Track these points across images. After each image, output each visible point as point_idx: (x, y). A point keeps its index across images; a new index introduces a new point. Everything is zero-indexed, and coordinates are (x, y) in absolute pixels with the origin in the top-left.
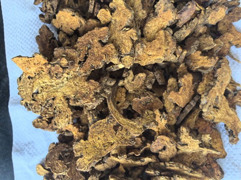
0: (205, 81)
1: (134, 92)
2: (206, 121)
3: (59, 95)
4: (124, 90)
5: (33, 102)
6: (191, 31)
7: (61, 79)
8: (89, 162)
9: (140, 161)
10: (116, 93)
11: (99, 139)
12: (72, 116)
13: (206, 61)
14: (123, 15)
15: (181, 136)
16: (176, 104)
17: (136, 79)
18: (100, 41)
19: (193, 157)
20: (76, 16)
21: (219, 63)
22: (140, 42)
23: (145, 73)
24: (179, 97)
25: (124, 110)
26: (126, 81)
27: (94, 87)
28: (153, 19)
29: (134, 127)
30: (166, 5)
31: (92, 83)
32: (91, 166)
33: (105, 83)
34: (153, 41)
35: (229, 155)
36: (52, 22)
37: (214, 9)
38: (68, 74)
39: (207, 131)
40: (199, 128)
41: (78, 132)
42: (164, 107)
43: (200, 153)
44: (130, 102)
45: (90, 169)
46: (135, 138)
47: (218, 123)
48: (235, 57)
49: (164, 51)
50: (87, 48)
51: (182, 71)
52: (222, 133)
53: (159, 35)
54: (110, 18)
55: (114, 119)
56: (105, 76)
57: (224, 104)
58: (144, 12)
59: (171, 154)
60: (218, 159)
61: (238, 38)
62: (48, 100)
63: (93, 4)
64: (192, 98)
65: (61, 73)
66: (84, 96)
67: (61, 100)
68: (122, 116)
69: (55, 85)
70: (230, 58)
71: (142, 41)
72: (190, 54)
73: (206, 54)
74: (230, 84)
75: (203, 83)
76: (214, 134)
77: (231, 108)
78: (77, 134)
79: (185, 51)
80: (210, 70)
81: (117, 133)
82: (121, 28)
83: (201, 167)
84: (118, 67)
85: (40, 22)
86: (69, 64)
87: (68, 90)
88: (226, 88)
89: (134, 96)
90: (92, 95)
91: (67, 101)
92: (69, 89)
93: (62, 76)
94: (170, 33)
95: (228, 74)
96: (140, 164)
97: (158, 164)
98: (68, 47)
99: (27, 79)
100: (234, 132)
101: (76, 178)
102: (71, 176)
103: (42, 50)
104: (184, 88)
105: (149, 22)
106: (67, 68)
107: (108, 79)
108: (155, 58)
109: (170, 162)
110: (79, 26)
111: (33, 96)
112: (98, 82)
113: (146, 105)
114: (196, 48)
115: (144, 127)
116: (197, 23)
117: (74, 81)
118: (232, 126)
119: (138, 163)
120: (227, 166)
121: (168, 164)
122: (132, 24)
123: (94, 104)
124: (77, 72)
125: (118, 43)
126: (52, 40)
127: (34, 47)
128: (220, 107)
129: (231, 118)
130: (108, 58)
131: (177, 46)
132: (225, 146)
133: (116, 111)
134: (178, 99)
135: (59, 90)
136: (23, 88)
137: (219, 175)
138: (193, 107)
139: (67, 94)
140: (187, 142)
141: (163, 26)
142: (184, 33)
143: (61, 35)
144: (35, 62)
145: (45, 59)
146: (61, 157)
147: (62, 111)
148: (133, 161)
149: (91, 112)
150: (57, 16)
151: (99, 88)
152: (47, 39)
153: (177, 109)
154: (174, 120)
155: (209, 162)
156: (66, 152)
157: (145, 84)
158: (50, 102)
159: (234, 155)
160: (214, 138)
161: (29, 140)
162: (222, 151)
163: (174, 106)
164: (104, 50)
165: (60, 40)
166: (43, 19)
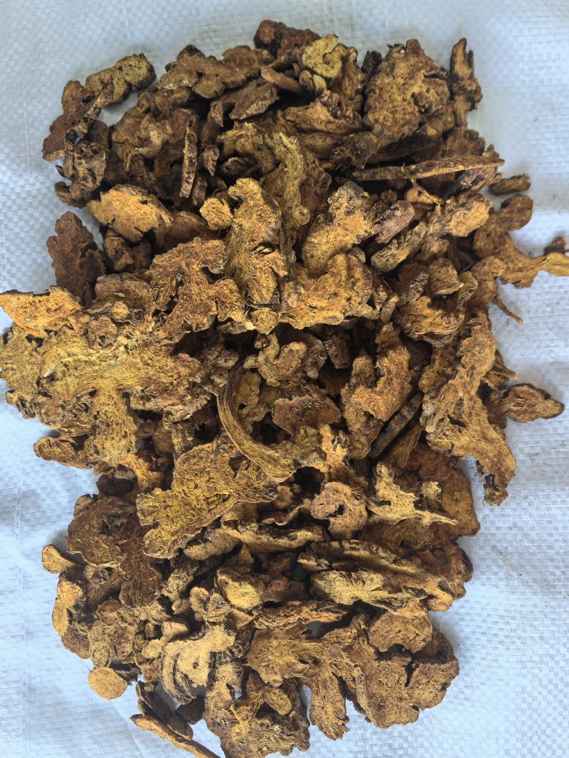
0: (437, 364)
1: (279, 384)
2: (437, 453)
3: (106, 385)
4: (256, 379)
5: (41, 399)
6: (412, 250)
7: (113, 348)
8: (173, 538)
9: (286, 538)
10: (239, 385)
11: (196, 487)
12: (136, 434)
13: (438, 320)
14: (258, 217)
15: (378, 483)
16: (368, 412)
17: (284, 355)
18: (205, 270)
19: (402, 531)
20: (150, 204)
21: (468, 325)
22: (292, 279)
23: (305, 342)
24: (376, 399)
25: (255, 424)
26: (261, 358)
27: (188, 371)
28: (323, 227)
29: (275, 461)
30: (351, 202)
31: (184, 361)
32: (176, 547)
33: (213, 362)
34: (322, 276)
35: (487, 528)
36: (88, 205)
37: (463, 205)
38: (128, 337)
39: (439, 474)
40: (420, 467)
41: (148, 469)
42: (344, 420)
43: (417, 523)
44: (268, 406)
45: (175, 552)
46: (277, 486)
47: (461, 457)
48: (512, 310)
49: (344, 302)
50: (174, 283)
51: (386, 339)
52: (474, 480)
53: (334, 264)
54: (229, 219)
55: (232, 443)
56: (214, 344)
57: (478, 415)
58: (305, 211)
59: (354, 523)
60: (461, 536)
61: (520, 265)
62: (79, 395)
63: (191, 181)
64: (407, 401)
65: (112, 335)
66: (166, 391)
67: (110, 397)
68: (249, 437)
69: (98, 362)
70: (501, 311)
71: (298, 275)
72: (408, 303)
73: (443, 304)
74: (493, 372)
75: (433, 367)
76: (455, 481)
77: (493, 425)
78: (146, 476)
79: (393, 296)
80: (446, 341)
81: (238, 475)
82: (253, 245)
83: (421, 553)
84: (243, 327)
85: (56, 199)
86: (133, 315)
87: (128, 375)
88: (482, 380)
89: (279, 393)
90: (182, 388)
91: (125, 399)
92: (132, 372)
93: (115, 341)
94: (360, 261)
95: (487, 351)
96: (287, 546)
97: (326, 545)
98: (129, 275)
99: (23, 341)
100: (496, 478)
101: (140, 575)
102: (130, 571)
103: (64, 272)
104: (388, 379)
105: (314, 235)
106: (128, 323)
107: (220, 353)
108: (324, 313)
109: (352, 541)
110: (157, 226)
111: (38, 383)
112: (198, 358)
113: (303, 415)
114: (421, 289)
115: (296, 463)
116: (426, 232)
117: (142, 355)
118: (492, 466)
119: (283, 542)
120: (482, 553)
121: (347, 545)
122: (277, 238)
123: (186, 408)
124: (151, 332)
125: (246, 277)
126: (89, 250)
127: (39, 261)
128: (468, 421)
129: (492, 448)
130: (222, 309)
131: (375, 287)
132: (479, 510)
133: (237, 425)
134: (373, 403)
135: (106, 374)
136: (12, 364)
137: (460, 573)
138: (408, 420)
139: (126, 383)
140: (390, 497)
141: (343, 244)
143: (112, 240)
144: (49, 306)
145: (75, 300)
146: (107, 527)
147: (114, 423)
148: (271, 539)
149: (180, 427)
150: (103, 196)
151: (199, 374)
152: (75, 246)
153: (372, 425)
154: (366, 449)
155: (441, 544)
156: (117, 516)
157: (305, 366)
158: (83, 399)
159: (498, 528)
160: (454, 491)
161: (24, 489)
162: (471, 520)
163: (365, 418)
164: (213, 291)
165: (110, 251)
166: (66, 195)
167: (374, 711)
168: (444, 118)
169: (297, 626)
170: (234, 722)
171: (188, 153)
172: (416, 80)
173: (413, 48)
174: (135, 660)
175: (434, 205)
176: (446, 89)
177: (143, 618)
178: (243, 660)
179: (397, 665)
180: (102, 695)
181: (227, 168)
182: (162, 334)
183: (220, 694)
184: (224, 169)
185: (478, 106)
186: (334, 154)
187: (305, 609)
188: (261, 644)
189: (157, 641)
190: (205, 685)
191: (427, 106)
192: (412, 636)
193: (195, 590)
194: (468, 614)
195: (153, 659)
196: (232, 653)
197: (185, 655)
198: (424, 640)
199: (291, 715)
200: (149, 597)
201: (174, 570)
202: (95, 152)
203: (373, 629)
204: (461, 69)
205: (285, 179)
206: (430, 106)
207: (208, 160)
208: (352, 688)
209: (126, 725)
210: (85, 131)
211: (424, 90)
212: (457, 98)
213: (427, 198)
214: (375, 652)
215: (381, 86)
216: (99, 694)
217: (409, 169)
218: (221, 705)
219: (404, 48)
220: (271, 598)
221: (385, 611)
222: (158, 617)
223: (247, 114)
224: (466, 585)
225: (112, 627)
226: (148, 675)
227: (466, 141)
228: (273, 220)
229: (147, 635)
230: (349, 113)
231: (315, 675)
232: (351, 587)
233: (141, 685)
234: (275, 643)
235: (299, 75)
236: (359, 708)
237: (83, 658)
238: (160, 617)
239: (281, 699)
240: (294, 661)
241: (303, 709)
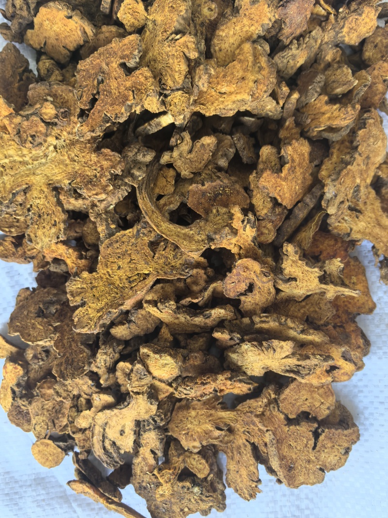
0: (335, 156)
1: (192, 176)
2: (336, 237)
3: (38, 180)
4: (171, 173)
7: (43, 148)
8: (99, 315)
9: (202, 316)
10: (156, 178)
11: (119, 268)
12: (65, 222)
13: (336, 113)
14: (170, 9)
15: (285, 262)
16: (275, 199)
17: (196, 150)
18: (123, 65)
19: (307, 307)
20: (75, 18)
21: (363, 119)
22: (203, 64)
23: (215, 136)
24: (281, 184)
26: (176, 154)
27: (110, 163)
28: (230, 20)
29: (190, 238)
31: (106, 155)
32: (102, 323)
33: (133, 158)
34: (230, 64)
35: (381, 309)
36: (26, 36)
37: (355, 11)
38: (57, 138)
39: (338, 255)
40: (321, 252)
41: (76, 258)
42: (252, 206)
43: (321, 299)
44: (183, 195)
45: (101, 327)
47: (358, 241)
49: (251, 84)
50: (96, 82)
51: (288, 135)
52: (368, 266)
53: (241, 52)
54: (144, 18)
55: (152, 228)
56: (134, 143)
57: (372, 204)
58: (213, 6)
59: (264, 300)
60: (359, 314)
62: (14, 191)
64: (309, 190)
65: (41, 134)
66: (90, 182)
67: (42, 191)
68: (166, 220)
69: (30, 161)
72: (307, 104)
74: (384, 165)
75: (331, 160)
76: (352, 267)
77: (386, 214)
78: (76, 264)
79: (295, 93)
80: (344, 133)
81: (157, 255)
82: (166, 35)
83: (325, 328)
84: (159, 124)
86: (60, 114)
87: (56, 171)
88: (376, 172)
90: (105, 179)
91: (54, 192)
92: (60, 168)
93: (45, 141)
94: (264, 50)
95: (380, 143)
96: (203, 324)
97: (238, 322)
98: (58, 82)
101: (72, 353)
102: (63, 350)
104: (292, 167)
105: (222, 28)
106: (56, 124)
107: (139, 150)
108: (233, 97)
109: (262, 315)
110: (82, 43)
112: (119, 153)
113: (215, 200)
114: (318, 90)
115: (210, 238)
116: (322, 41)
117: (69, 153)
118: (386, 250)
119: (199, 320)
120: (378, 331)
121: (257, 320)
122: (188, 28)
123: (109, 199)
124: (77, 132)
125: (160, 66)
126: (25, 74)
128: (363, 209)
129: (386, 234)
130: (138, 96)
131: (278, 81)
132: (373, 293)
133: (155, 210)
134: (278, 188)
135: (38, 172)
137: (359, 347)
138: (310, 208)
139: (55, 178)
140: (296, 274)
141: (249, 34)
142: (294, 57)
143: (45, 63)
145: (10, 107)
146: (43, 312)
147: (45, 213)
148: (188, 317)
149: (104, 217)
150: (36, 20)
151: (119, 166)
152: (14, 72)
153: (277, 213)
154: (272, 234)
155: (341, 322)
156: (52, 303)
157: (216, 158)
162: (367, 301)
163: (271, 204)
164: (130, 83)
165: (42, 72)
166: (8, 32)
167: (285, 472)
169: (213, 398)
170: (159, 485)
174: (69, 431)
177: (75, 392)
178: (165, 429)
179: (305, 430)
180: (44, 464)
182: (85, 129)
183: (144, 461)
187: (220, 377)
188: (181, 414)
189: (87, 412)
190: (132, 451)
192: (317, 404)
193: (121, 364)
194: (366, 386)
195: (85, 429)
197: (112, 423)
198: (328, 408)
199: (209, 479)
200: (80, 371)
201: (101, 347)
203: (283, 397)
208: (264, 453)
209: (65, 491)
214: (284, 418)
216: (41, 463)
218: (147, 469)
220: (190, 372)
221: (293, 380)
222: (88, 391)
224: (365, 359)
225: (50, 403)
226: (82, 444)
228: (184, 9)
229: (80, 409)
231: (230, 442)
232: (262, 356)
233: (77, 454)
234: (193, 413)
236: (271, 470)
237: (26, 431)
238: (91, 391)
239: (200, 464)
240: (211, 429)
241: (219, 473)
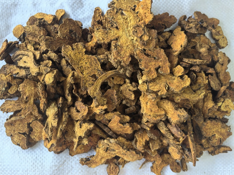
0: (127, 143)
1: (120, 91)
2: (97, 142)
3: (120, 33)
4: (122, 83)
5: (115, 10)
6: (164, 134)
7: (133, 35)
8: (68, 55)
9: (68, 93)
10: (120, 77)
12: (104, 43)
13: (141, 143)
14: (178, 85)
15: (87, 124)
16: (111, 121)
17: (130, 92)
18: (159, 67)
19: (71, 132)
20: (181, 48)
21: (140, 153)
22: (157, 97)
23: (134, 99)
24: (115, 123)
25: (107, 83)
26: (129, 85)
27: (125, 60)
28: (174, 106)
29: (95, 90)
30: (182, 116)
31: (128, 59)
32: (65, 56)
33: (128, 69)
34: (157, 106)
35: (72, 158)
36: (179, 26)
37: (179, 151)
38: (136, 40)
39: (90, 143)
40: (92, 137)
41: (91, 46)
42: (108, 112)
43: (74, 136)
44: (113, 87)
45: (64, 56)
46: (87, 90)
47: (96, 150)
48: (144, 166)
49: (149, 114)
50: (155, 56)
51: (135, 126)
52: (88, 154)
53: (161, 110)
54: (177, 75)
55: (101, 76)
56: (134, 69)
57: (110, 156)
59: (74, 116)
60: (69, 150)
61: (158, 168)
63: (189, 62)
64: (114, 133)
65: (137, 35)
66: (118, 53)
67: (116, 34)
68: (103, 81)
69: (128, 30)
70: (143, 162)
71: (158, 98)
72: (147, 133)
73: (146, 144)
74: (123, 160)
75: (126, 141)
76: (88, 148)
77: (106, 161)
78: (89, 46)
79: (149, 129)
80: (134, 146)
81: (90, 77)
82: (168, 83)
83: (63, 138)
84: (140, 79)
85: (181, 16)
86: (144, 42)
87: (124, 40)
88: (121, 157)
89: (117, 91)
90: (119, 59)
91: (115, 39)
93: (135, 36)
94: (162, 119)
95: (131, 159)
96: (66, 93)
97: (66, 106)
98: (157, 41)
99: (134, 4)
100: (89, 162)
101: (56, 43)
102: (57, 40)
103: (157, 18)
104: (122, 127)
105: (171, 104)
106: (141, 40)
107: (131, 71)
108: (145, 107)
109: (68, 115)
110: (173, 50)
111: (120, 9)
112: (130, 64)
113: (110, 99)
114: (151, 137)
115: (94, 98)
116: (170, 139)
117: (130, 45)
118: (93, 161)
119: (67, 91)
120: (63, 157)
121: (66, 113)
122: (170, 92)
123: (112, 60)
124: (138, 48)
125: (157, 81)
126: (164, 27)
127: (160, 10)
128: (108, 152)
129: (99, 160)
130: (146, 73)
131: (153, 123)
132: (78, 156)
133: (107, 77)
135: (124, 33)
137: (57, 150)
138: (108, 133)
139: (121, 39)
140: (83, 128)
141: (168, 113)
142: (163, 129)
143: (168, 35)
144: (147, 14)
145: (149, 23)
146: (72, 32)
147: (108, 35)
148: (68, 88)
149: (106, 57)
150: (183, 32)
151: (124, 64)
152: (166, 22)
153: (106, 121)
154: (99, 119)
155: (66, 144)
156: (75, 36)
157: (126, 99)
158: (115, 24)
159: (72, 162)
160: (84, 147)
161: (84, 3)
162: (74, 153)
163: (109, 119)
164: (152, 70)
165: (164, 34)
166: (182, 19)
167: (10, 122)
168: (207, 145)
169: (38, 96)
170: (6, 75)
171: (198, 61)
172: (220, 135)
173: (229, 134)
174: (27, 41)
175: (179, 142)
176: (216, 145)
177: (41, 44)
178: (27, 78)
179: (26, 130)
180: (14, 29)
181: (192, 74)
182: (138, 52)
183: (15, 70)
184: (192, 73)
185: (210, 155)
186: (196, 109)
187: (45, 100)
188: (32, 84)
189: (33, 49)
190: (18, 65)
191: (212, 139)
192: (35, 134)
193: (51, 62)
194: (43, 152)
195: (27, 47)
196: (29, 75)
197: (29, 58)
198: (34, 138)
199: (8, 94)
200: (48, 47)
201: (57, 55)
202: (197, 29)
203: (38, 122)
204: (222, 149)
205: (190, 94)
206: (211, 140)
207: (195, 68)
208: (18, 115)
209: (4, 37)
210: (204, 26)
211: (216, 138)
212: (213, 148)
213: (181, 140)
214: (30, 122)
215: (218, 124)
216: (15, 28)
217: (192, 134)
218: (11, 71)
219: (230, 131)
220: (48, 87)
221: (44, 126)
222: (41, 49)
223: (211, 81)
224: (53, 152)
225: (37, 33)
226: (21, 45)
227: (200, 152)
228: (177, 90)
229: (35, 45)
230: (210, 114)
231: (22, 102)
232: (52, 115)
233: (18, 43)
234: (33, 88)
235: (222, 97)
236: (11, 117)
237: (27, 23)
238: (41, 50)
239: (14, 91)
240: (27, 95)
241: (10, 97)
